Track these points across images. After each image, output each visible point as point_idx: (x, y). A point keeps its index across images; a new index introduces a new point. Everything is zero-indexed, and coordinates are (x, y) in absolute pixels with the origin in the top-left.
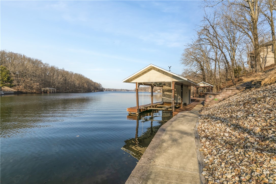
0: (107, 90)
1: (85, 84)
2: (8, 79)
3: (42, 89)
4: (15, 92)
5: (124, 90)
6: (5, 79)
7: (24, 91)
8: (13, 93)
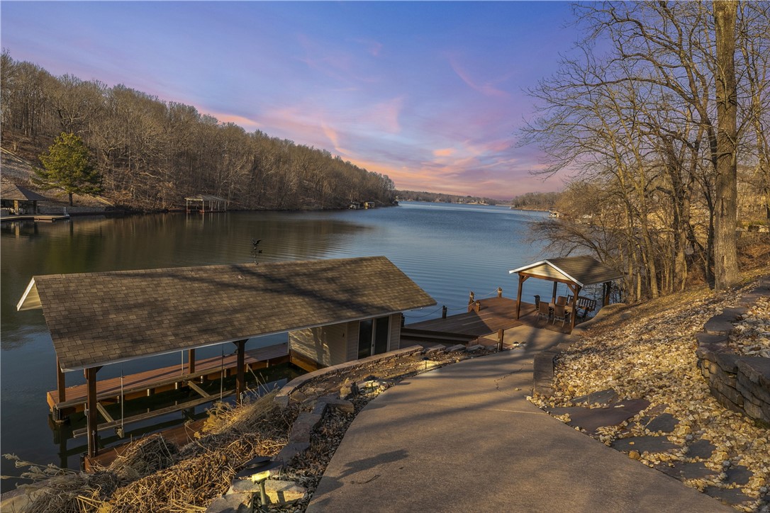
0: (420, 198)
1: (325, 183)
2: (87, 171)
3: (188, 199)
4: (109, 208)
5: (479, 199)
6: (77, 174)
7: (135, 205)
8: (103, 210)
